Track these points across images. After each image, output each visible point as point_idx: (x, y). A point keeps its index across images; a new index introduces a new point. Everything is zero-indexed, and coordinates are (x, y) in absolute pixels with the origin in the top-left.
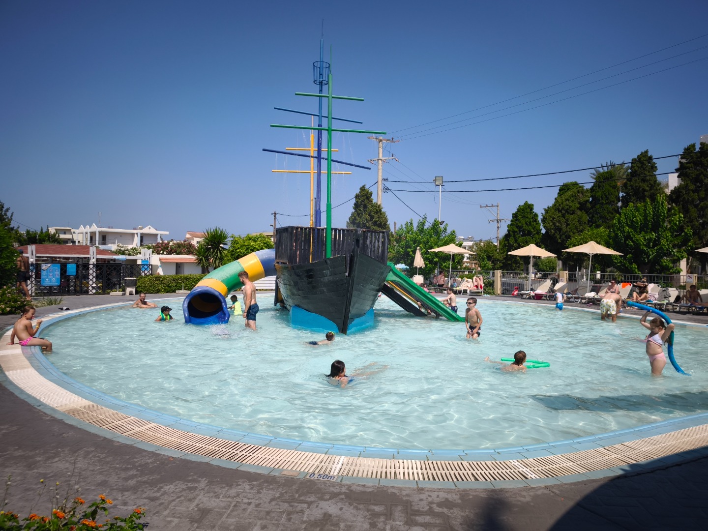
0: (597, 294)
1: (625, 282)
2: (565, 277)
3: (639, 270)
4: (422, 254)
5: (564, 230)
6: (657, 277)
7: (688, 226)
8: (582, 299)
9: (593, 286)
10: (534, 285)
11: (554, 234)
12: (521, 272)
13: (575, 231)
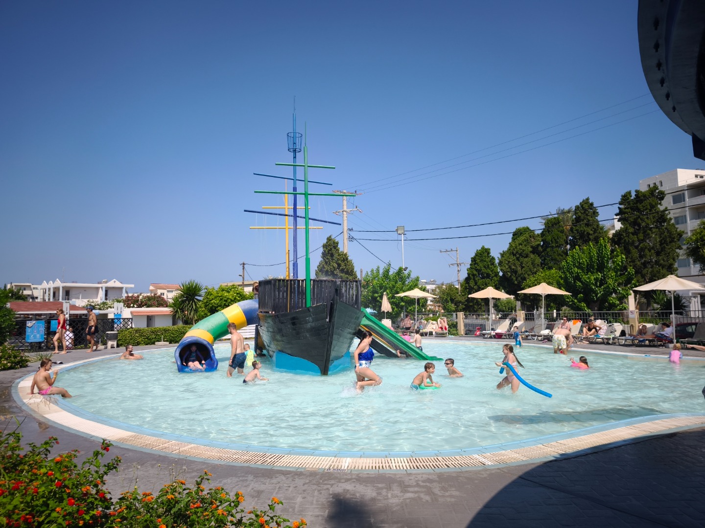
0: (551, 331)
1: (575, 319)
2: (522, 317)
3: (588, 307)
4: (389, 299)
5: (520, 272)
6: (606, 313)
7: (631, 266)
8: (538, 336)
9: (547, 324)
10: (494, 325)
11: (511, 276)
12: (484, 313)
13: (529, 273)
